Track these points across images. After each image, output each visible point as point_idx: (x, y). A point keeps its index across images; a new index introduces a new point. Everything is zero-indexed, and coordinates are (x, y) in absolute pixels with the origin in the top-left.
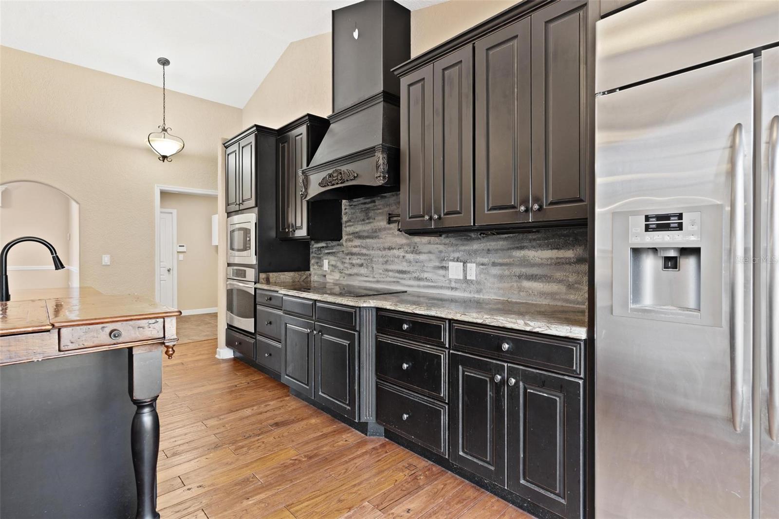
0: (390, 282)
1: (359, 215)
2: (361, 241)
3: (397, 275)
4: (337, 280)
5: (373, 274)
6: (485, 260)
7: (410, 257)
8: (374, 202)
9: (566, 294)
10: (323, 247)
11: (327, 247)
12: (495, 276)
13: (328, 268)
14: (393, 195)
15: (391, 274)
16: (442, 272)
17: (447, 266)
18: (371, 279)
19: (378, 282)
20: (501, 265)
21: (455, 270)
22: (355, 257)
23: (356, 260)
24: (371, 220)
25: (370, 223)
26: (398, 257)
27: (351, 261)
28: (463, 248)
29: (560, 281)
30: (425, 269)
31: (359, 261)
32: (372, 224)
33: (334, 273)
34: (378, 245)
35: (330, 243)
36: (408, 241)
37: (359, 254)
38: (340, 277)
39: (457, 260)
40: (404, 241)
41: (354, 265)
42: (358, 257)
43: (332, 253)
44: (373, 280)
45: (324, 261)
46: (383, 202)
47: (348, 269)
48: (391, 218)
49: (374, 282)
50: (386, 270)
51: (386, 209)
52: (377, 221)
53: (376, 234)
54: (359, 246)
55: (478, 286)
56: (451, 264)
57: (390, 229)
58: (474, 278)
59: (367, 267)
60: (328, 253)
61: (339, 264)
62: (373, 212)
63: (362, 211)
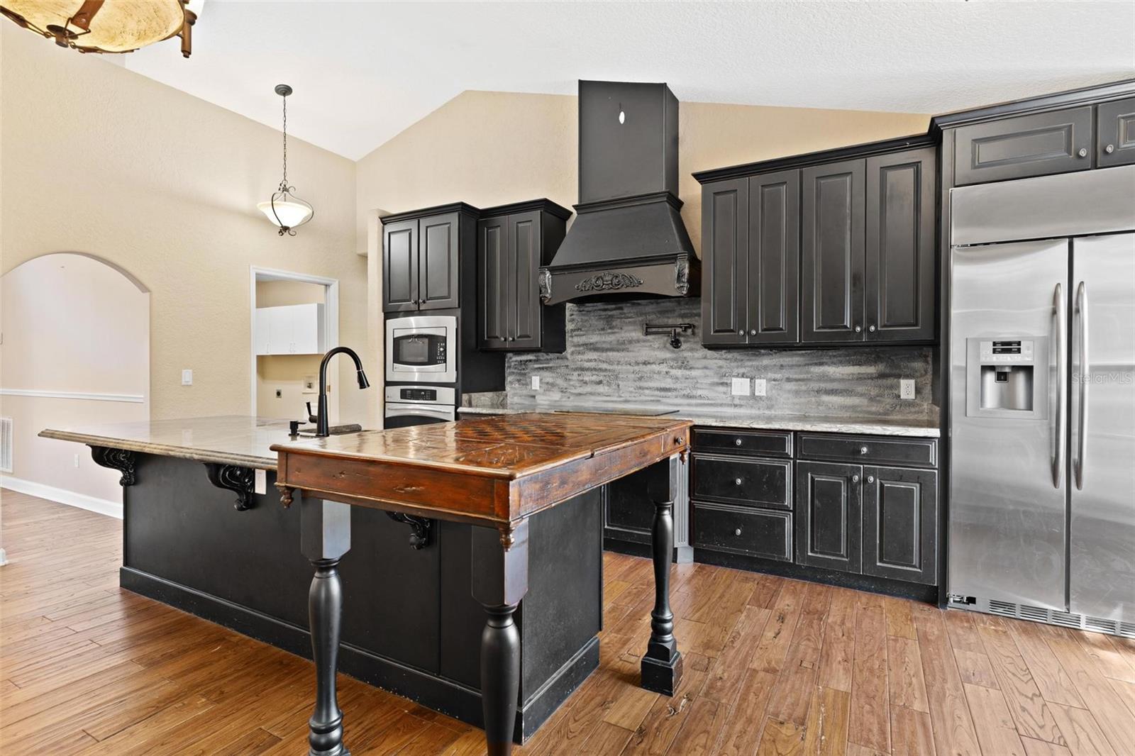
0: (646, 401)
1: (596, 323)
2: (599, 354)
3: (657, 393)
4: (556, 401)
5: (618, 392)
6: (778, 376)
7: (678, 373)
8: (621, 308)
9: (868, 406)
10: (530, 361)
11: (537, 361)
12: (789, 391)
13: (540, 387)
14: (652, 303)
15: (647, 392)
16: (722, 389)
17: (729, 382)
18: (615, 399)
19: (626, 401)
20: (797, 380)
21: (740, 387)
22: (589, 373)
23: (588, 377)
24: (616, 330)
25: (613, 333)
26: (659, 373)
27: (581, 378)
28: (750, 363)
29: (862, 395)
30: (698, 385)
31: (594, 378)
32: (617, 335)
33: (551, 393)
34: (626, 359)
35: (543, 356)
36: (673, 355)
37: (595, 369)
38: (562, 397)
39: (743, 376)
40: (668, 355)
41: (586, 383)
42: (594, 373)
43: (547, 368)
44: (619, 399)
45: (533, 377)
46: (635, 310)
47: (575, 387)
48: (648, 329)
49: (620, 402)
50: (640, 388)
51: (640, 319)
52: (626, 332)
53: (623, 346)
54: (595, 360)
55: (769, 402)
56: (734, 380)
57: (648, 341)
58: (763, 394)
59: (609, 384)
60: (540, 368)
61: (560, 382)
62: (619, 320)
63: (600, 318)
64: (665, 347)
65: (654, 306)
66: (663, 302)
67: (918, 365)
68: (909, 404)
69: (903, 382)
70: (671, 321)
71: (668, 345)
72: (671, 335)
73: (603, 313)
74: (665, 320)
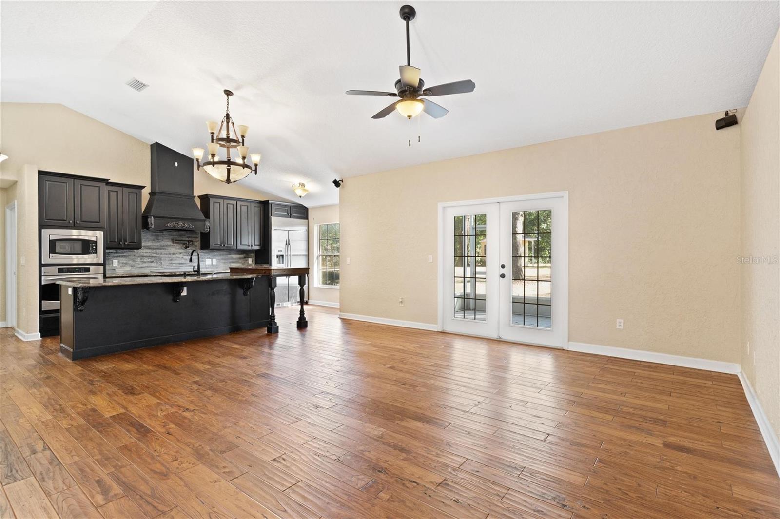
2: (152, 250)
3: (178, 265)
4: (128, 271)
6: (219, 258)
8: (162, 233)
10: (112, 253)
11: (116, 253)
12: (221, 263)
13: (118, 265)
15: (174, 265)
16: (202, 263)
18: (160, 268)
19: (166, 269)
21: (209, 261)
22: (146, 258)
23: (146, 260)
24: (160, 241)
26: (179, 258)
27: (142, 260)
28: (211, 255)
29: (240, 263)
31: (149, 260)
32: (161, 243)
33: (125, 267)
34: (165, 253)
35: (120, 251)
36: (185, 251)
37: (150, 256)
38: (132, 269)
39: (209, 258)
40: (183, 251)
41: (145, 262)
42: (149, 258)
43: (122, 256)
45: (114, 261)
46: (168, 234)
47: (139, 264)
48: (175, 241)
49: (162, 269)
50: (171, 263)
51: (171, 237)
52: (164, 242)
53: (163, 248)
54: (150, 253)
55: (217, 266)
56: (206, 260)
57: (174, 246)
58: (215, 264)
59: (157, 263)
60: (118, 256)
61: (130, 262)
62: (161, 237)
63: (152, 235)
64: (181, 248)
65: (177, 233)
66: (181, 232)
67: (252, 255)
70: (184, 239)
71: (183, 247)
72: (184, 244)
73: (154, 234)
74: (181, 239)
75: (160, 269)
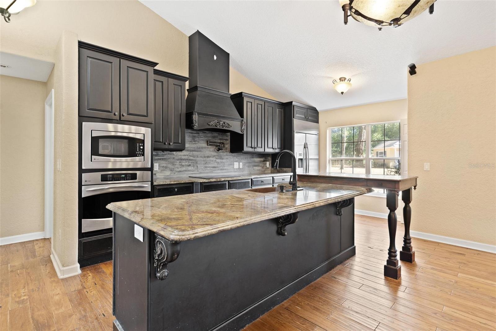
0: (208, 172)
1: (188, 138)
2: (189, 152)
3: (212, 169)
4: (168, 176)
5: (197, 169)
6: (245, 161)
7: (218, 160)
8: (198, 133)
11: (157, 155)
12: (247, 166)
13: (159, 169)
14: (210, 133)
15: (208, 168)
16: (231, 166)
17: (233, 164)
18: (196, 172)
19: (200, 173)
20: (249, 163)
21: (236, 165)
22: (184, 161)
23: (184, 163)
24: (196, 142)
25: (195, 144)
26: (212, 161)
27: (181, 164)
28: (238, 157)
30: (225, 165)
31: (187, 163)
32: (197, 145)
33: (164, 172)
34: (201, 155)
35: (160, 153)
36: (218, 154)
37: (187, 160)
38: (171, 173)
39: (237, 161)
40: (215, 154)
41: (183, 166)
42: (187, 161)
43: (162, 159)
44: (198, 172)
45: (155, 164)
46: (204, 134)
47: (178, 168)
48: (209, 143)
49: (198, 173)
50: (206, 167)
51: (206, 138)
52: (200, 144)
53: (199, 150)
54: (187, 155)
55: (243, 170)
56: (235, 163)
57: (209, 148)
58: (241, 167)
59: (194, 166)
60: (158, 159)
61: (170, 166)
62: (198, 138)
63: (190, 136)
64: (214, 151)
65: (211, 134)
66: (214, 133)
67: (270, 157)
68: (268, 168)
69: (267, 162)
70: (216, 141)
71: (216, 150)
72: (217, 146)
73: (191, 134)
74: (214, 140)
75: (196, 174)
